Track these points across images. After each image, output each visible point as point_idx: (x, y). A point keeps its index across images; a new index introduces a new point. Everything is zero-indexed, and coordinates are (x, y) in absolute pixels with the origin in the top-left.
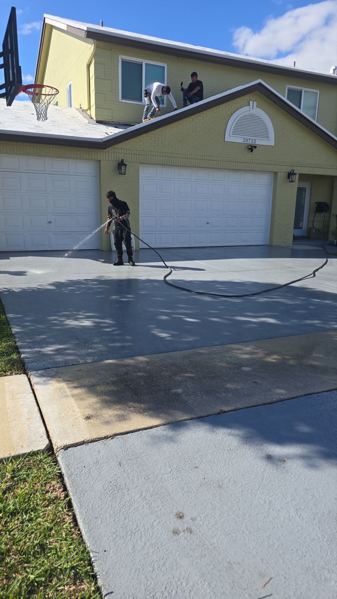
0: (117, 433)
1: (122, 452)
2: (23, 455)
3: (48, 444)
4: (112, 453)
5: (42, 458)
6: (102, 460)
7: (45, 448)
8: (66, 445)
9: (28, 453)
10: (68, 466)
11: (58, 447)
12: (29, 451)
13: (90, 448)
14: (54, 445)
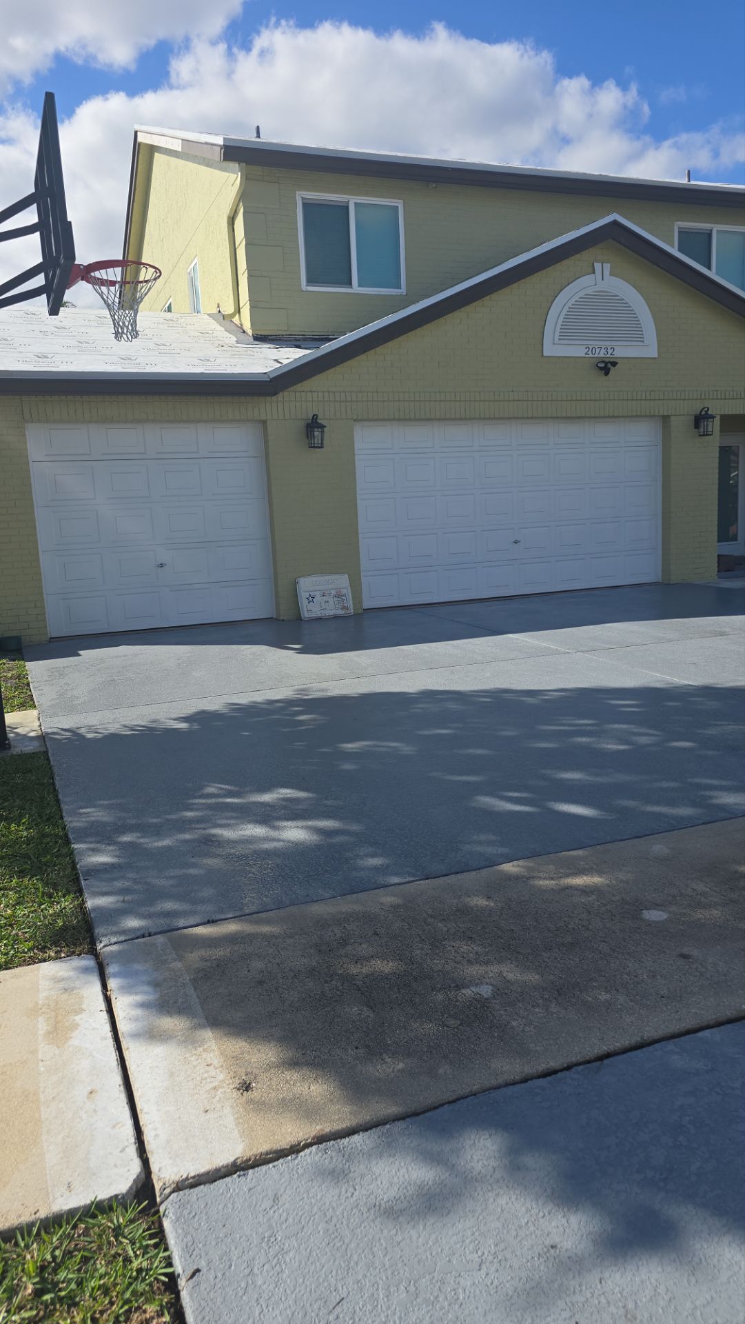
0: (324, 1133)
1: (339, 1196)
2: (71, 1213)
3: (138, 1176)
4: (313, 1201)
5: (121, 1220)
6: (284, 1227)
7: (131, 1188)
8: (187, 1179)
9: (85, 1207)
10: (189, 1250)
11: (164, 1184)
12: (88, 1202)
13: (251, 1186)
14: (154, 1177)
